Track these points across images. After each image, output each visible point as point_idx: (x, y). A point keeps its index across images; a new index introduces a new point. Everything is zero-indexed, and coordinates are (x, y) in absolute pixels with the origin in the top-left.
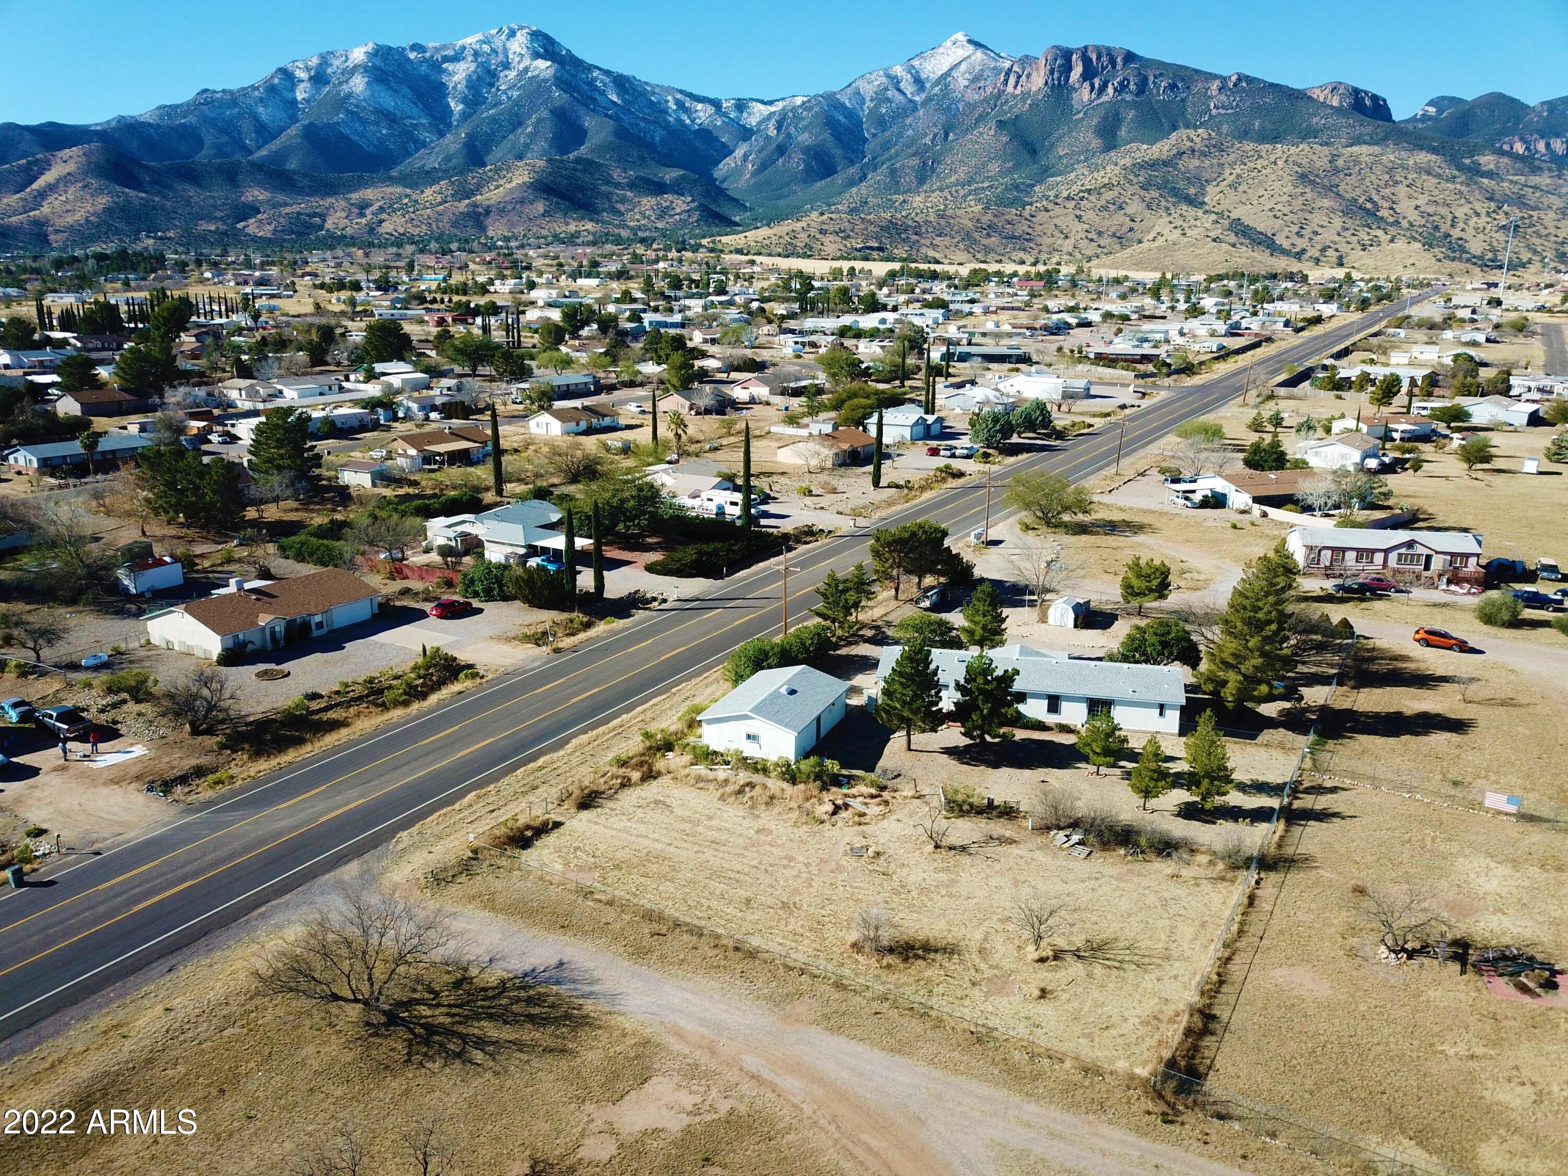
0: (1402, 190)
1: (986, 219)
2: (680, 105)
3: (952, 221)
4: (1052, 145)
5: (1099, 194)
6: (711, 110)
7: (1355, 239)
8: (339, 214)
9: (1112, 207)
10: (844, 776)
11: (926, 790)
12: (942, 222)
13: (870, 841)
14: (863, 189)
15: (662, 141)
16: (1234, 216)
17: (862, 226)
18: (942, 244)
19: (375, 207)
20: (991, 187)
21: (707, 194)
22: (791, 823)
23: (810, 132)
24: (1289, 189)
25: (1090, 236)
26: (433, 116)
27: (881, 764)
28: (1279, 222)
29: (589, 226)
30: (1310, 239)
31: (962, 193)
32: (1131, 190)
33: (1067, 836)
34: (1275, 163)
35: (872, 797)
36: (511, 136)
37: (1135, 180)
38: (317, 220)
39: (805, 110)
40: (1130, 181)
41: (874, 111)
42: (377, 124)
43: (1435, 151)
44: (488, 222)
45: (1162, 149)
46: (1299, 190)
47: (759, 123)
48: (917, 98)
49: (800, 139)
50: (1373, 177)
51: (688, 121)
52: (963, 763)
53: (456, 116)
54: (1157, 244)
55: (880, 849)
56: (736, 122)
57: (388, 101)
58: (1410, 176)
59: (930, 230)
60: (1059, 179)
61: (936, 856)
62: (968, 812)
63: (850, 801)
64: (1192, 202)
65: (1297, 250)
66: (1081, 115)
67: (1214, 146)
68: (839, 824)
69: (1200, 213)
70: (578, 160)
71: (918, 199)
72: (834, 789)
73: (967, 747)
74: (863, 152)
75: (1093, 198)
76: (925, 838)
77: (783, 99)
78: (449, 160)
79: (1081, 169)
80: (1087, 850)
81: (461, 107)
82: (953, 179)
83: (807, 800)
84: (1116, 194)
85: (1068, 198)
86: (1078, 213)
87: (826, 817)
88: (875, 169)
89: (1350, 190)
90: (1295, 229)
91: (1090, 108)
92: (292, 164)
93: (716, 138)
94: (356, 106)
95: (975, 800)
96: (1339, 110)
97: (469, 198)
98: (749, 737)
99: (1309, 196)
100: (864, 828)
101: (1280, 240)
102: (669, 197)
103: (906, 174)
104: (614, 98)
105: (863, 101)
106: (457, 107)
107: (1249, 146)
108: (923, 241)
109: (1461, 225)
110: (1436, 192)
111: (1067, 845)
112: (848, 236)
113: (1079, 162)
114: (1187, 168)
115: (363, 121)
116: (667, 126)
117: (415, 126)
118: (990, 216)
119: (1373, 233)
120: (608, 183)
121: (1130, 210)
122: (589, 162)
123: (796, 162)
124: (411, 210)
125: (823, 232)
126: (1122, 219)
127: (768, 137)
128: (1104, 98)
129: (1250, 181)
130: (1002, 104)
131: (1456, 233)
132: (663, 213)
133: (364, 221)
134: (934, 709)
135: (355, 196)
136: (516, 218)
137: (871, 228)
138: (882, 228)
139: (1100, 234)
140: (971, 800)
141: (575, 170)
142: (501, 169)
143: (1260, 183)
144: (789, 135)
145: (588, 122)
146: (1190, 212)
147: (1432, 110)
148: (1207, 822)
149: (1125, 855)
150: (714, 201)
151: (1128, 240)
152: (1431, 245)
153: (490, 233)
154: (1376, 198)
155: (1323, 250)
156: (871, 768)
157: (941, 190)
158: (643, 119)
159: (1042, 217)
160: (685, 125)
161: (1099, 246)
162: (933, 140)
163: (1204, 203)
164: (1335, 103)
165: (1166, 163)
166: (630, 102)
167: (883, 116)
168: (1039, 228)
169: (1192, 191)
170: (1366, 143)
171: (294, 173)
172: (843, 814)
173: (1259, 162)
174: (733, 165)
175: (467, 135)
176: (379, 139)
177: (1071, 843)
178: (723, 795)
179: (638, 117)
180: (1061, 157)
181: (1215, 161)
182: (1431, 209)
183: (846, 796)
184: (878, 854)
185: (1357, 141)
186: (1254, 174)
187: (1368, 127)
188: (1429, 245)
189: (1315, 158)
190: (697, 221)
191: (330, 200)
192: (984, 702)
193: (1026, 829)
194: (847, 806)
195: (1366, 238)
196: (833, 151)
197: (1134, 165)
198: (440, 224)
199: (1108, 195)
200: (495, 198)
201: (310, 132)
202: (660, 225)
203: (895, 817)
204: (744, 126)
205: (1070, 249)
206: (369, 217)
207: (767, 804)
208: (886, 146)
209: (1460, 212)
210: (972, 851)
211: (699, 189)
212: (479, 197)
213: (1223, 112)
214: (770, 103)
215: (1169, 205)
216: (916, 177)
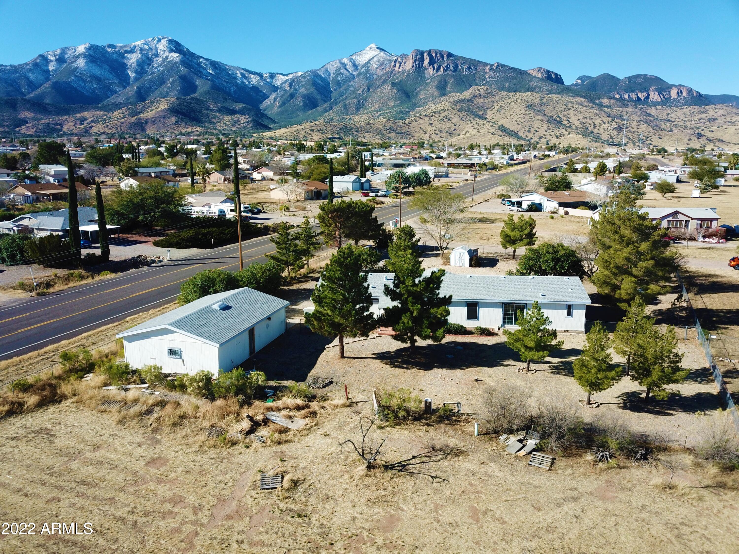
0: (571, 112)
1: (389, 125)
2: (243, 75)
3: (373, 126)
4: (417, 94)
5: (440, 114)
6: (258, 78)
7: (553, 133)
8: (70, 124)
9: (446, 120)
10: (271, 388)
11: (358, 397)
12: (368, 126)
13: (288, 466)
14: (331, 113)
15: (235, 92)
16: (500, 123)
17: (331, 128)
18: (368, 136)
19: (89, 121)
20: (390, 112)
21: (257, 115)
22: (196, 447)
23: (305, 88)
24: (523, 112)
25: (436, 132)
26: (120, 79)
27: (314, 372)
28: (520, 126)
29: (198, 129)
30: (534, 134)
31: (377, 115)
32: (454, 112)
33: (520, 441)
34: (516, 101)
35: (298, 408)
36: (159, 89)
37: (455, 108)
38: (59, 127)
39: (302, 78)
40: (453, 108)
41: (335, 79)
42: (91, 82)
43: (583, 97)
44: (147, 127)
45: (466, 94)
46: (528, 112)
47: (281, 84)
48: (354, 73)
49: (300, 91)
50: (559, 107)
51: (247, 83)
52: (396, 367)
53: (132, 79)
54: (467, 135)
55: (299, 475)
56: (270, 83)
57: (97, 71)
58: (574, 106)
59: (363, 130)
60: (421, 108)
61: (369, 481)
62: (405, 419)
63: (272, 416)
64: (481, 117)
65: (529, 138)
66: (429, 81)
67: (489, 93)
68: (254, 445)
69: (485, 122)
70: (192, 99)
71: (356, 117)
72: (257, 403)
73: (399, 352)
74: (330, 97)
75: (437, 116)
76: (355, 456)
77: (292, 73)
78: (128, 100)
79: (430, 104)
80: (548, 458)
81: (134, 75)
82: (373, 109)
83: (223, 417)
84: (447, 114)
85: (426, 115)
86: (430, 122)
87: (240, 437)
88: (336, 105)
89: (549, 112)
90: (527, 129)
91: (433, 78)
92: (47, 101)
93: (261, 91)
94: (80, 73)
95: (412, 405)
96: (541, 79)
97: (137, 115)
98: (171, 352)
99: (532, 115)
100: (283, 447)
101: (521, 134)
102: (238, 116)
103: (351, 107)
104: (211, 71)
105: (330, 74)
106: (132, 75)
107: (505, 93)
108: (359, 135)
109: (598, 127)
110: (586, 113)
111: (522, 453)
112: (324, 133)
113: (429, 101)
114: (478, 103)
115: (84, 81)
116: (237, 85)
117: (111, 84)
118: (390, 124)
119: (561, 131)
120: (207, 109)
121: (454, 121)
122: (198, 100)
123: (299, 101)
124: (107, 121)
125: (312, 130)
126: (450, 125)
127: (285, 90)
128: (439, 73)
129: (506, 108)
130: (394, 76)
131: (596, 131)
132: (235, 123)
133: (82, 127)
134: (365, 314)
135: (79, 115)
136: (161, 125)
137: (335, 129)
138: (340, 129)
139: (441, 131)
140: (407, 405)
141: (191, 103)
142: (153, 102)
143: (510, 109)
144: (295, 89)
145: (198, 82)
146: (481, 122)
147: (580, 82)
148: (658, 413)
149: (596, 463)
150: (260, 119)
151: (453, 134)
152: (586, 136)
153: (148, 132)
154: (561, 116)
155: (540, 138)
156: (302, 378)
157: (367, 113)
158: (225, 81)
159: (414, 124)
160: (246, 85)
161: (441, 137)
162: (363, 92)
163: (486, 118)
164: (540, 76)
165: (468, 101)
166: (219, 73)
167: (339, 81)
168: (413, 129)
169: (481, 113)
170: (554, 93)
171: (46, 104)
172: (263, 432)
173: (510, 100)
174: (269, 103)
175: (137, 88)
176: (92, 90)
177: (528, 449)
178: (124, 418)
179: (222, 80)
180: (421, 99)
181: (490, 100)
182: (584, 121)
183: (269, 409)
184: (296, 483)
185: (550, 92)
186: (508, 105)
187: (555, 87)
188: (585, 136)
189: (533, 98)
190: (252, 127)
191: (65, 117)
192: (413, 304)
193: (471, 434)
194: (266, 421)
195: (558, 133)
196: (317, 97)
197: (454, 101)
198: (122, 128)
199: (444, 114)
200: (150, 115)
201: (56, 86)
202: (234, 129)
203: (322, 431)
204: (274, 86)
205: (428, 138)
206: (85, 125)
207: (174, 425)
208: (341, 95)
209: (597, 122)
210: (413, 468)
211: (252, 113)
212: (142, 115)
213: (492, 80)
214: (286, 75)
215: (471, 119)
216: (356, 108)
